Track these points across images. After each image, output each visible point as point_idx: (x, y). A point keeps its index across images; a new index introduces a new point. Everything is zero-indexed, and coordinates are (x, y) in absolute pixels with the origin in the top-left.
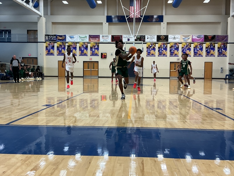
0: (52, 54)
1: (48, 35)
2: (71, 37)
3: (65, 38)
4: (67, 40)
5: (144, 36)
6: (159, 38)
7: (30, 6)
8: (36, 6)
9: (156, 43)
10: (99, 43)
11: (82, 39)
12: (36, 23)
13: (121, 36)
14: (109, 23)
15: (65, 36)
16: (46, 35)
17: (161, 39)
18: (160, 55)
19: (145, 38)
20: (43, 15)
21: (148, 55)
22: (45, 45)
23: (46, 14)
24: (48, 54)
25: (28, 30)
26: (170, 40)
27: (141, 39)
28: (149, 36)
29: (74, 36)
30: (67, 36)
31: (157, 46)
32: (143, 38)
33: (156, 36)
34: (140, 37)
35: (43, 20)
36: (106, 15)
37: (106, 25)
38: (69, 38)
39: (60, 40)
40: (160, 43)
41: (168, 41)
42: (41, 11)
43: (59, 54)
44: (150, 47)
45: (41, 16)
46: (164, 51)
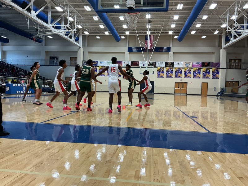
1: (85, 61)
3: (97, 63)
4: (98, 65)
5: (156, 63)
6: (167, 64)
7: (73, 40)
8: (77, 40)
9: (164, 68)
12: (77, 52)
13: (138, 62)
14: (129, 53)
15: (97, 61)
16: (83, 61)
17: (168, 65)
18: (167, 76)
19: (156, 64)
20: (81, 47)
21: (158, 76)
23: (84, 45)
25: (70, 57)
26: (175, 66)
27: (153, 64)
28: (159, 62)
29: (104, 62)
31: (165, 70)
32: (155, 64)
33: (165, 62)
34: (153, 63)
35: (82, 50)
36: (127, 46)
37: (127, 54)
38: (100, 63)
40: (168, 68)
41: (174, 66)
42: (80, 44)
44: (160, 70)
45: (80, 47)
46: (171, 73)
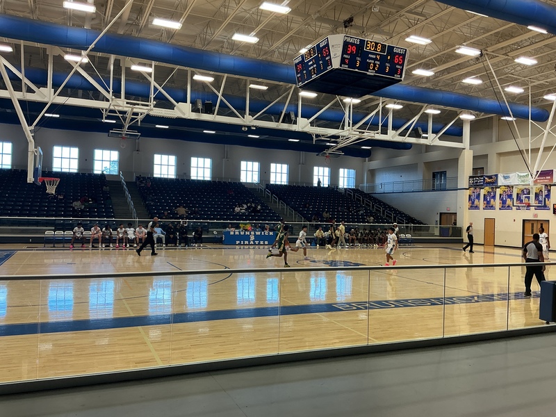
0: (477, 208)
1: (473, 177)
2: (505, 178)
3: (497, 179)
4: (499, 183)
10: (551, 185)
11: (523, 179)
15: (496, 176)
16: (470, 177)
20: (467, 146)
22: (468, 192)
24: (471, 207)
29: (511, 175)
30: (499, 175)
35: (467, 154)
38: (502, 179)
39: (489, 183)
42: (465, 142)
43: (486, 207)
45: (463, 150)
